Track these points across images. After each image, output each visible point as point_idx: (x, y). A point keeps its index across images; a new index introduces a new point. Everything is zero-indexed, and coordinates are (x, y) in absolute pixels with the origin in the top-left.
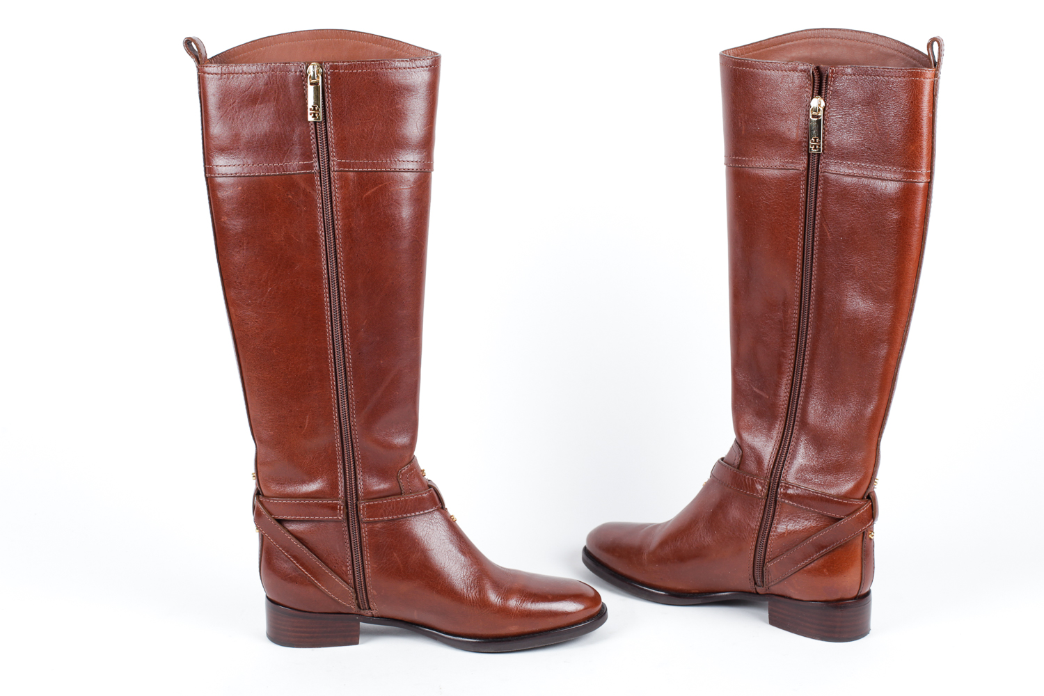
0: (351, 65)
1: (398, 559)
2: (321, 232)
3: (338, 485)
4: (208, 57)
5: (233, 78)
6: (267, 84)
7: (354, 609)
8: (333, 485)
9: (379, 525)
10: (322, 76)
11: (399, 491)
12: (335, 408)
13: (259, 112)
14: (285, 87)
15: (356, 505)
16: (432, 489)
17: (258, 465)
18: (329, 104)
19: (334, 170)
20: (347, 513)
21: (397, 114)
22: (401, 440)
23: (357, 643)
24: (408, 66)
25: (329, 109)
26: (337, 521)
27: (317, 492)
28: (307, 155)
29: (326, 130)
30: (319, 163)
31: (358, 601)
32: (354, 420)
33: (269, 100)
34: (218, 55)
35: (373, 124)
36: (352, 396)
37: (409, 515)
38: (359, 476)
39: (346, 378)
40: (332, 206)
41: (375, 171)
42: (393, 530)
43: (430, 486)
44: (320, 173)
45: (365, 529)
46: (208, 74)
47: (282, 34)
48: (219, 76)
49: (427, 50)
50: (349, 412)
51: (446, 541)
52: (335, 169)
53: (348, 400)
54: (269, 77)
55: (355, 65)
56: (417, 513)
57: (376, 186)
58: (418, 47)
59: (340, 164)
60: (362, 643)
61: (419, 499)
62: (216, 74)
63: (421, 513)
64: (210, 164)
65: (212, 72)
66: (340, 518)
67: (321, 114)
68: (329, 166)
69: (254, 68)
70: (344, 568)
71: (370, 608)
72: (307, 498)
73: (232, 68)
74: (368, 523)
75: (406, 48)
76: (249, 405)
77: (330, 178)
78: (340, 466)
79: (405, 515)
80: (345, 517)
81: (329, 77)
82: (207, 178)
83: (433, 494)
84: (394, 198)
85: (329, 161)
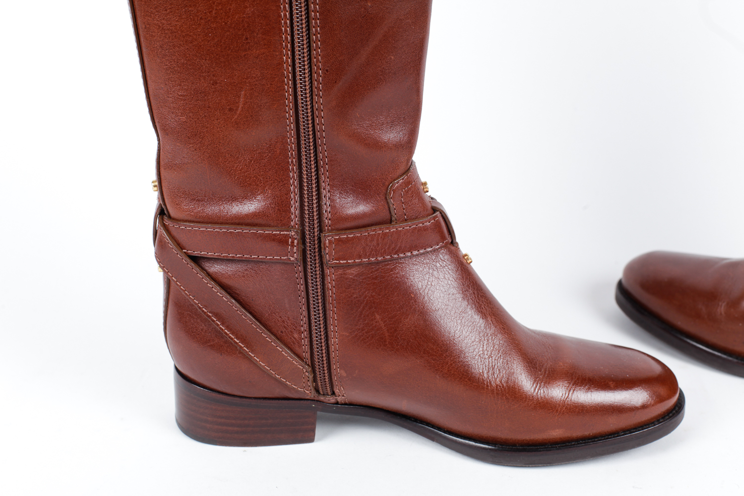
1: (383, 325)
3: (290, 206)
7: (310, 393)
8: (282, 206)
9: (353, 271)
11: (388, 217)
12: (288, 79)
15: (319, 238)
16: (438, 213)
17: (162, 170)
20: (304, 252)
22: (392, 136)
23: (310, 439)
26: (287, 263)
27: (254, 215)
31: (317, 385)
32: (319, 101)
36: (318, 61)
37: (402, 255)
38: (324, 192)
39: (308, 30)
42: (376, 278)
43: (435, 210)
45: (331, 276)
50: (311, 87)
51: (458, 296)
53: (310, 67)
56: (415, 253)
60: (320, 440)
61: (420, 230)
63: (422, 251)
66: (292, 259)
70: (296, 336)
71: (333, 393)
72: (239, 224)
74: (337, 267)
76: (148, 72)
78: (293, 175)
79: (396, 256)
80: (300, 258)
83: (440, 223)
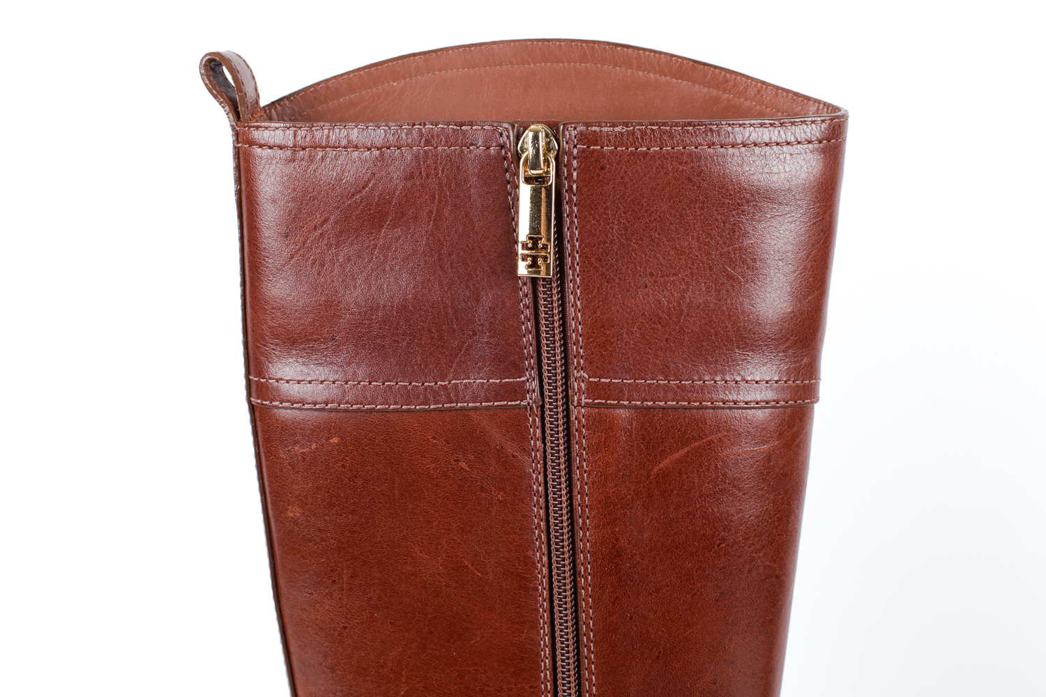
0: (633, 133)
2: (540, 557)
4: (263, 103)
5: (323, 159)
6: (412, 177)
10: (557, 158)
13: (389, 248)
14: (458, 185)
18: (572, 233)
19: (579, 404)
21: (744, 262)
24: (774, 138)
25: (573, 246)
28: (509, 362)
29: (563, 298)
30: (541, 381)
33: (416, 218)
34: (288, 97)
35: (684, 287)
40: (570, 492)
41: (685, 408)
44: (543, 407)
46: (261, 146)
47: (447, 49)
48: (289, 153)
49: (809, 99)
52: (584, 401)
54: (416, 157)
55: (643, 134)
57: (685, 444)
58: (784, 90)
59: (594, 390)
62: (281, 147)
64: (260, 374)
65: (271, 142)
67: (551, 260)
68: (566, 390)
69: (378, 135)
73: (322, 133)
75: (752, 92)
77: (568, 422)
81: (575, 162)
82: (252, 408)
84: (730, 474)
85: (567, 377)
